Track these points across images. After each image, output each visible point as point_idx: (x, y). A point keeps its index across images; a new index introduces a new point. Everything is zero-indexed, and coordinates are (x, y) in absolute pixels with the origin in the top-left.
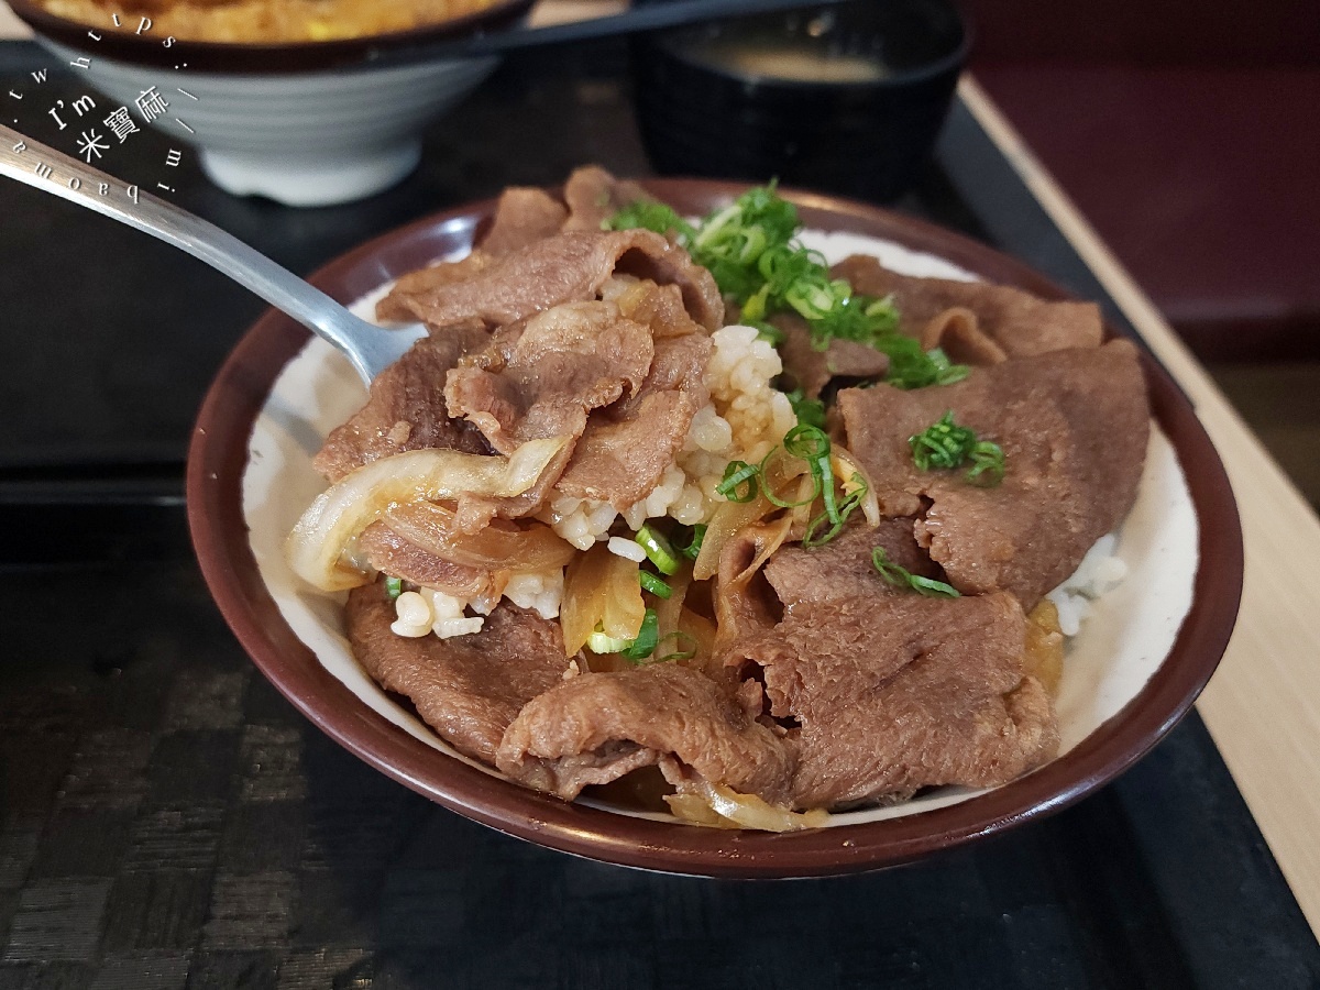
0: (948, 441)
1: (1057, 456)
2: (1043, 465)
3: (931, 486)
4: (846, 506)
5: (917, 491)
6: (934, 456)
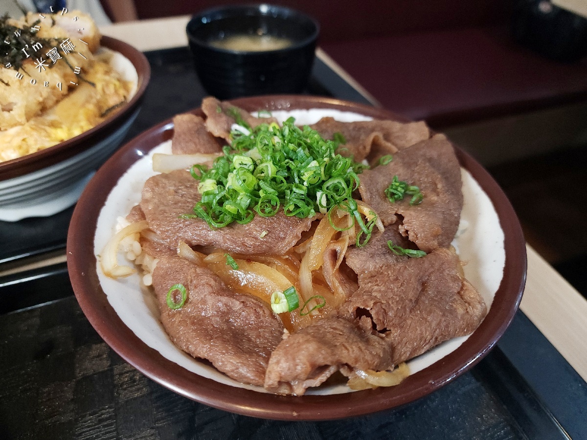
0: (399, 189)
1: (440, 186)
2: (435, 190)
3: (398, 209)
4: (370, 226)
5: (394, 212)
6: (396, 196)
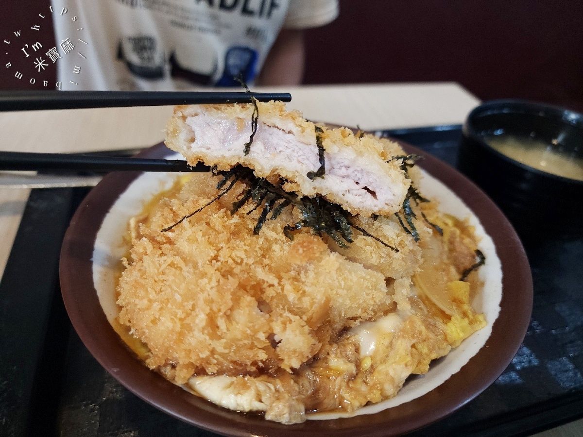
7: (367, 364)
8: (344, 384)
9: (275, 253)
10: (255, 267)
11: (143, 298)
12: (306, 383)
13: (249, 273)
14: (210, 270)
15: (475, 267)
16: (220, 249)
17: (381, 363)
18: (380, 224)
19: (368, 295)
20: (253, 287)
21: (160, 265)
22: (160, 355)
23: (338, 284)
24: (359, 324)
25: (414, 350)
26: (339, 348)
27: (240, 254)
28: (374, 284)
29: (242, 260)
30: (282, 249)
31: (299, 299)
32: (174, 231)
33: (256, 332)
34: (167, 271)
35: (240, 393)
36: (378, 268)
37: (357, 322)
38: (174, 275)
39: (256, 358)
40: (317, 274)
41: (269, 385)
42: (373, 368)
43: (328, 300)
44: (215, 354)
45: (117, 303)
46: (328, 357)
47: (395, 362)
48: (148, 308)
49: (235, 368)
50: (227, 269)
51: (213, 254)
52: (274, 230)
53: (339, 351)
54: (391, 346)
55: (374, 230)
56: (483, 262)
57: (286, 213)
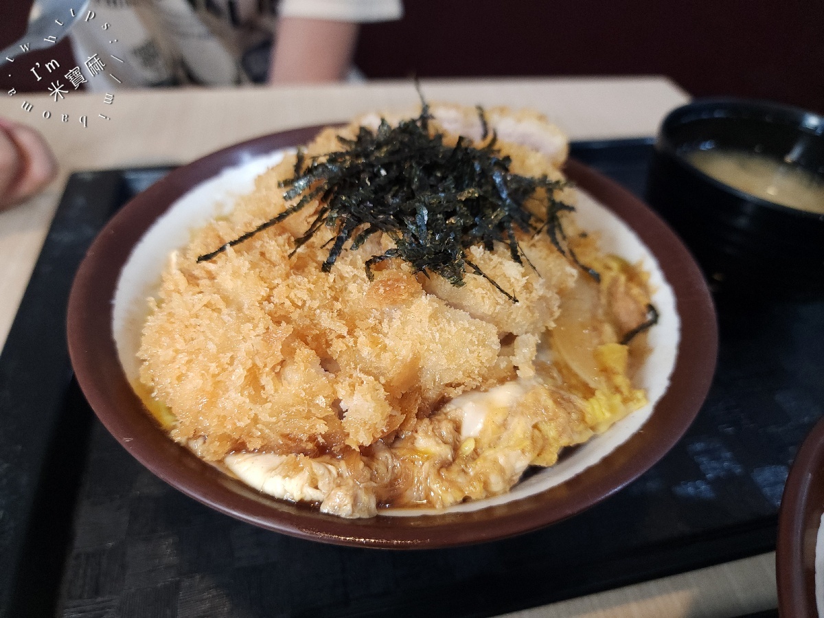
7: (468, 448)
8: (433, 471)
9: (351, 295)
10: (321, 313)
11: (168, 347)
12: (382, 469)
13: (314, 320)
14: (259, 314)
15: (644, 327)
16: (275, 288)
17: (490, 447)
18: (500, 260)
19: (471, 352)
20: (317, 338)
21: (193, 306)
22: (187, 423)
23: (431, 336)
24: (460, 393)
25: (536, 432)
26: (431, 424)
27: (301, 294)
28: (481, 338)
29: (304, 302)
30: (360, 290)
31: (378, 356)
32: (215, 262)
33: (314, 395)
34: (202, 314)
35: (289, 476)
36: (493, 320)
37: (459, 390)
38: (210, 319)
39: (314, 431)
40: (404, 323)
41: (330, 467)
42: (476, 453)
43: (416, 358)
44: (258, 424)
45: (138, 355)
46: (415, 435)
47: (508, 447)
48: (173, 360)
49: (287, 445)
50: (283, 313)
51: (264, 292)
52: (353, 264)
53: (430, 428)
54: (504, 425)
55: (491, 267)
56: (655, 321)
57: (372, 242)
